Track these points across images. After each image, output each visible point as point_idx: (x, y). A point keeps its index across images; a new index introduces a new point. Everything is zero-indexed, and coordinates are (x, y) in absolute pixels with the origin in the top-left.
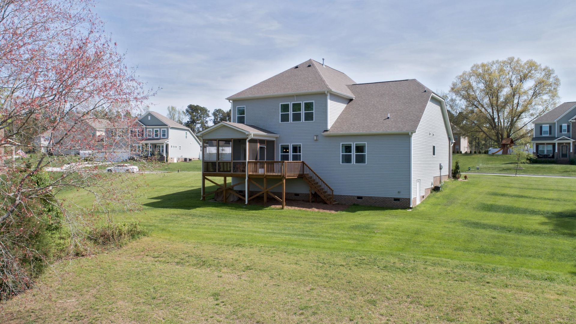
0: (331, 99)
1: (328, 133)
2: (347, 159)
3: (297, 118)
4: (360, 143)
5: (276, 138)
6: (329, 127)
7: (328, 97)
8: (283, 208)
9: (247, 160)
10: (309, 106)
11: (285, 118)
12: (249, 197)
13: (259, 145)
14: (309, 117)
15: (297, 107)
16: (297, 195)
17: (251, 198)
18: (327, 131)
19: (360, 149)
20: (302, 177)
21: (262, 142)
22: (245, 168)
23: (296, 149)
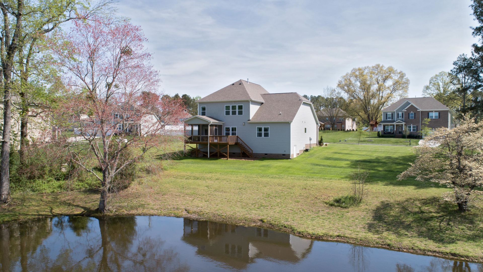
0: (252, 104)
1: (250, 121)
2: (260, 135)
3: (234, 113)
4: (266, 127)
5: (223, 124)
6: (251, 118)
7: (250, 103)
8: (227, 159)
9: (209, 135)
10: (240, 107)
11: (228, 113)
12: (210, 154)
13: (214, 128)
14: (240, 113)
15: (234, 108)
16: (234, 153)
17: (211, 154)
18: (249, 120)
19: (266, 130)
20: (237, 144)
21: (216, 126)
22: (208, 139)
23: (234, 129)
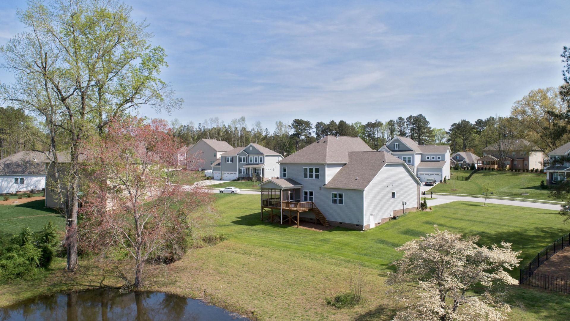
0: (327, 167)
1: (325, 186)
2: (335, 201)
3: (311, 176)
4: (341, 193)
5: (302, 187)
6: (326, 183)
7: (326, 166)
8: (298, 228)
9: (282, 201)
10: (317, 171)
11: (305, 176)
13: (289, 192)
14: (317, 176)
15: (311, 170)
16: (311, 219)
18: (325, 185)
19: (341, 196)
20: (311, 210)
21: (291, 190)
22: (281, 204)
23: (311, 194)
